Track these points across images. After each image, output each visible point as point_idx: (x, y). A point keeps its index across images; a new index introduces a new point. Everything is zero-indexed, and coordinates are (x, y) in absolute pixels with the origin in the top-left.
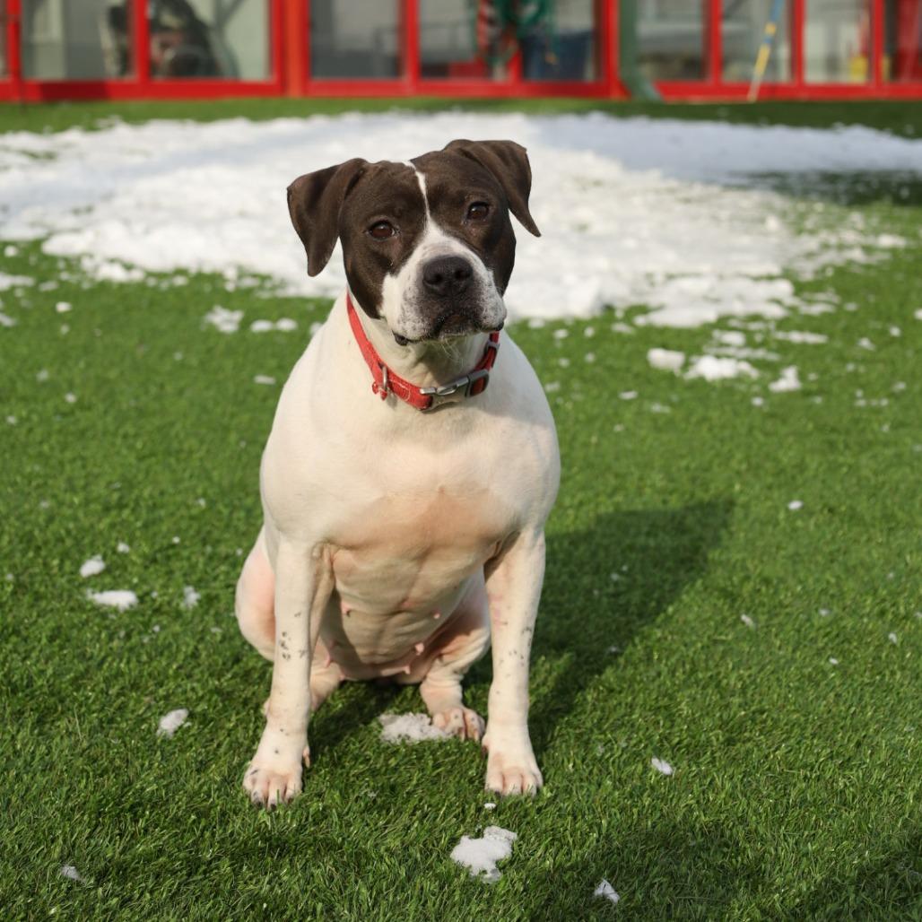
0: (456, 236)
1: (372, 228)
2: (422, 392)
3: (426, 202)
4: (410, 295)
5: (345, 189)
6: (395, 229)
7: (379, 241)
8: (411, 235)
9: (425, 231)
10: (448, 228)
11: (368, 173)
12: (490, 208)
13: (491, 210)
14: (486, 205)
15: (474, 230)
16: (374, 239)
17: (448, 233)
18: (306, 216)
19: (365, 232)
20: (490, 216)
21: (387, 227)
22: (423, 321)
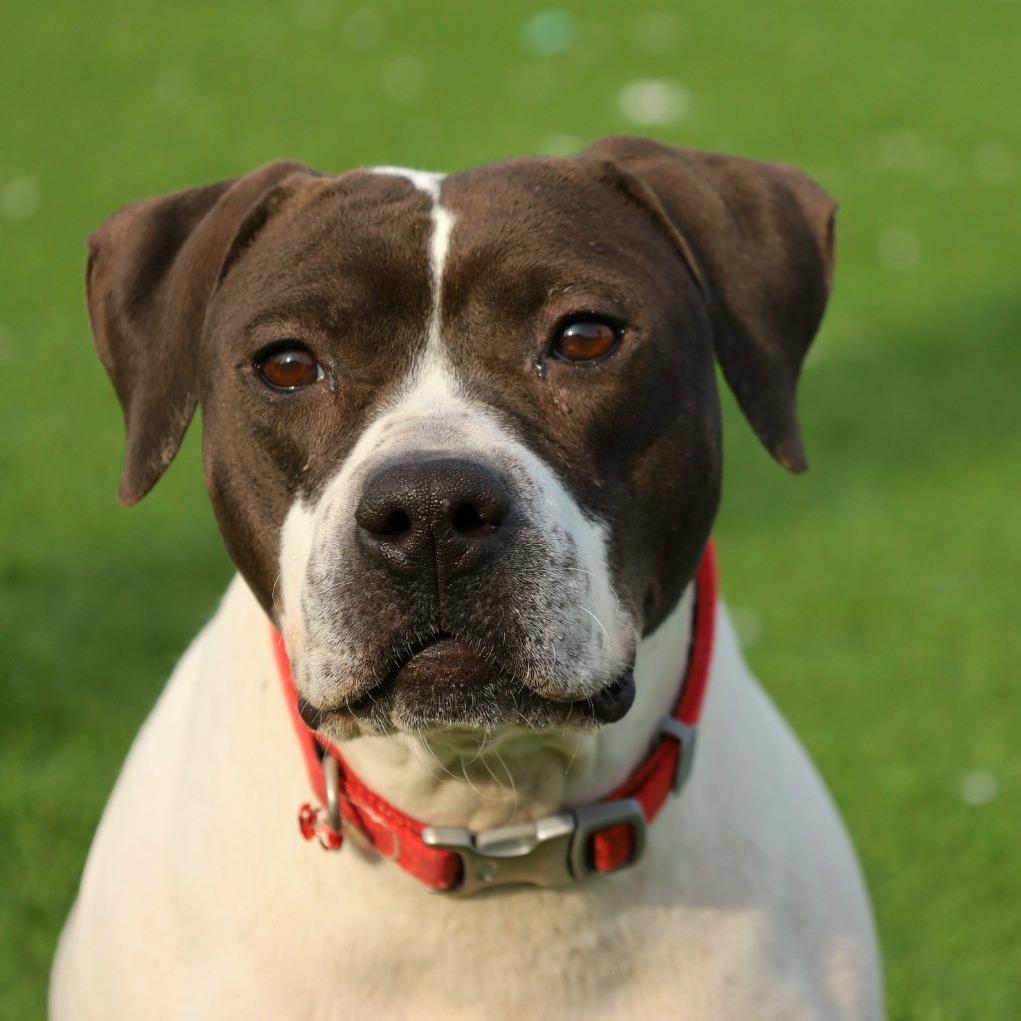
0: (496, 402)
1: (264, 357)
2: (430, 838)
3: (437, 298)
4: (322, 568)
5: (228, 248)
6: (326, 368)
7: (274, 397)
8: (368, 388)
9: (408, 379)
10: (479, 374)
11: (292, 201)
12: (629, 335)
13: (630, 340)
14: (617, 325)
15: (563, 392)
16: (265, 392)
17: (474, 390)
18: (125, 326)
19: (239, 366)
20: (621, 357)
21: (305, 360)
22: (353, 649)
